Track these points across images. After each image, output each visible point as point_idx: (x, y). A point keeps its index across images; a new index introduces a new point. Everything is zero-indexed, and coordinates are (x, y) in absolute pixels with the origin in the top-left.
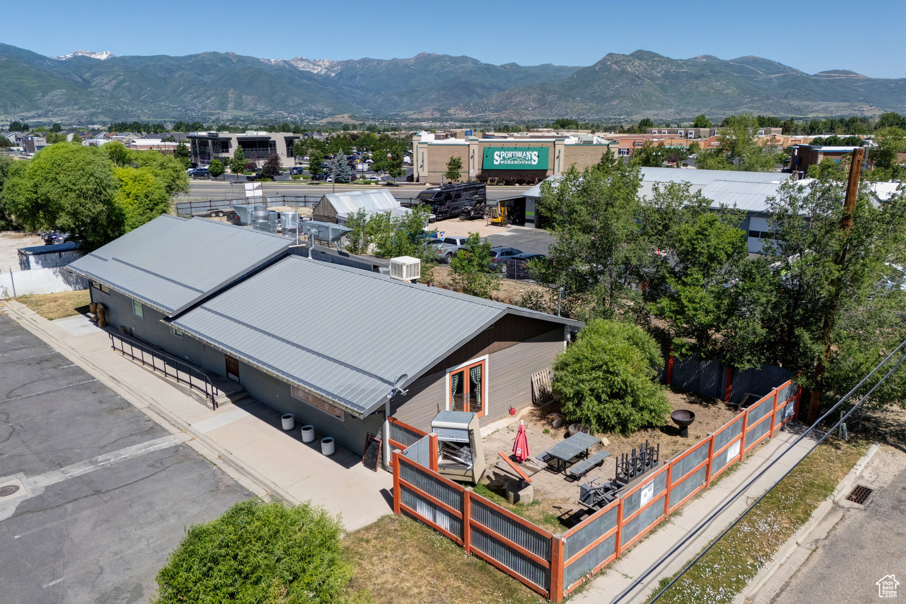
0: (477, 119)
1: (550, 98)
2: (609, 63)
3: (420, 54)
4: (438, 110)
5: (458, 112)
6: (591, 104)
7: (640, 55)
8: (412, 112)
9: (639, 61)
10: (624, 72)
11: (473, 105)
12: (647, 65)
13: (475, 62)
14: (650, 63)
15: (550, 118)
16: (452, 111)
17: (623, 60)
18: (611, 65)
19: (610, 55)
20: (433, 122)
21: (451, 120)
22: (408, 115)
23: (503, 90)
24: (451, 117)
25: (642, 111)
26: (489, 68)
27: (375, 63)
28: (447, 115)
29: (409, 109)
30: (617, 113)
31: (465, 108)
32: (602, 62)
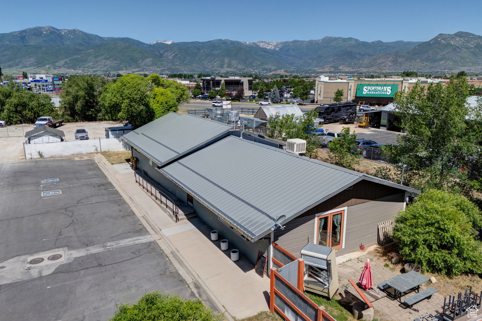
0: (355, 72)
1: (400, 60)
2: (439, 39)
3: (325, 37)
4: (333, 67)
5: (344, 68)
6: (426, 63)
7: (460, 34)
8: (318, 68)
9: (459, 38)
10: (449, 45)
11: (354, 64)
12: (464, 40)
13: (356, 40)
14: (466, 39)
15: (400, 71)
16: (341, 68)
17: (449, 38)
18: (441, 40)
19: (441, 35)
20: (330, 73)
21: (340, 73)
22: (316, 70)
23: (372, 56)
24: (340, 70)
25: (460, 68)
26: (365, 44)
27: (300, 43)
28: (338, 70)
29: (317, 67)
30: (443, 69)
31: (349, 66)
32: (435, 39)
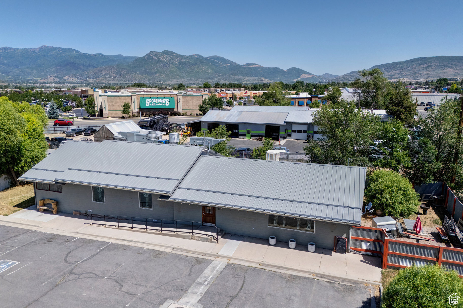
0: (83, 82)
1: (123, 72)
3: (42, 46)
4: (58, 77)
5: (70, 78)
6: (145, 76)
7: (166, 53)
8: (40, 78)
9: (166, 56)
10: (159, 61)
11: (79, 75)
12: (170, 57)
13: (77, 52)
15: (124, 82)
16: (66, 78)
17: (158, 55)
18: (153, 56)
19: (152, 52)
20: (55, 84)
21: (67, 83)
22: (37, 80)
23: (96, 67)
24: (66, 81)
25: (171, 80)
26: (86, 56)
27: (13, 50)
28: (63, 80)
29: (38, 76)
30: (159, 80)
31: (74, 76)
32: (148, 55)
